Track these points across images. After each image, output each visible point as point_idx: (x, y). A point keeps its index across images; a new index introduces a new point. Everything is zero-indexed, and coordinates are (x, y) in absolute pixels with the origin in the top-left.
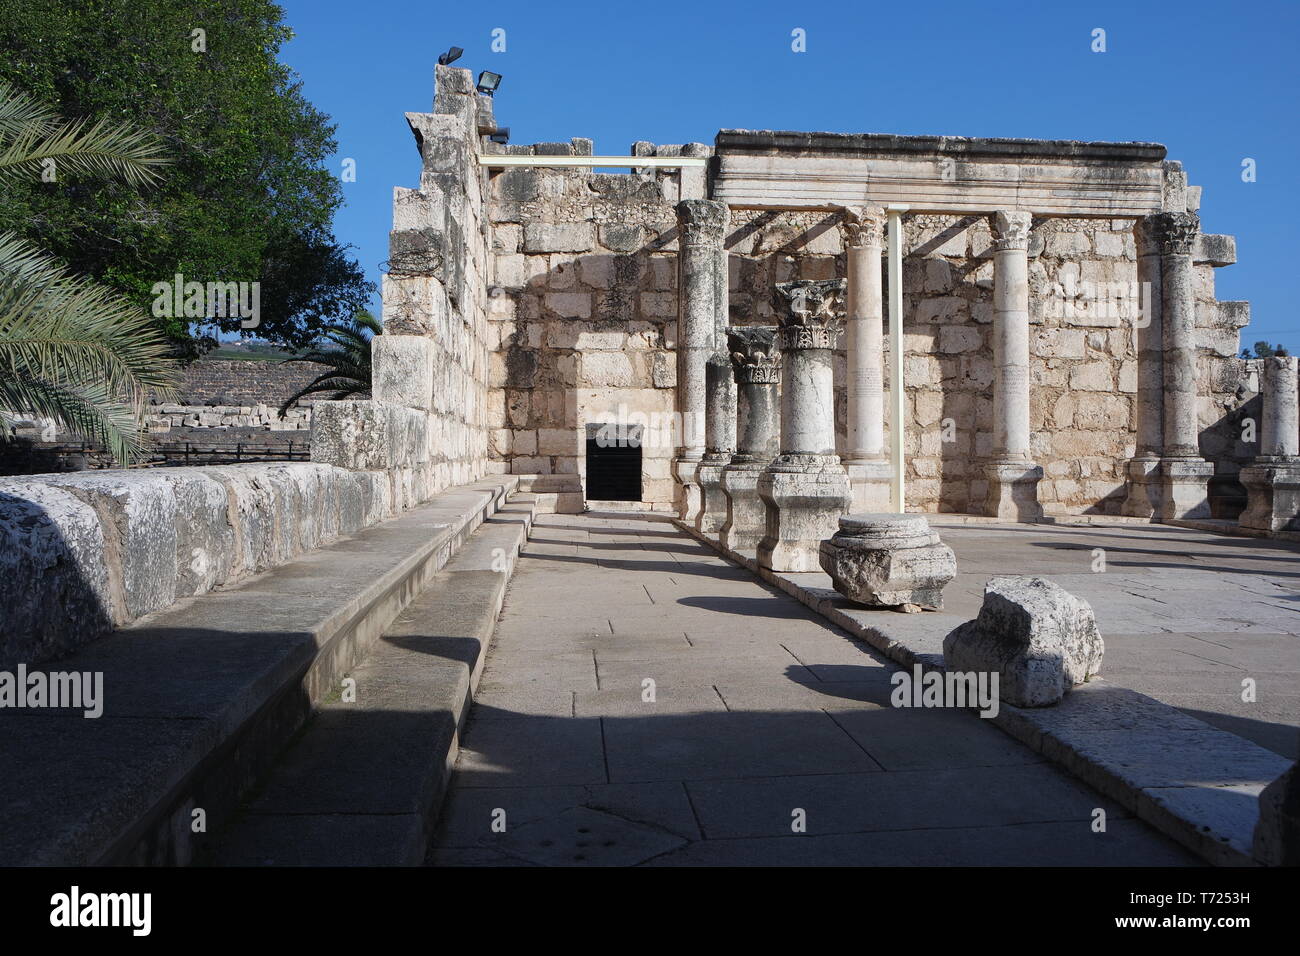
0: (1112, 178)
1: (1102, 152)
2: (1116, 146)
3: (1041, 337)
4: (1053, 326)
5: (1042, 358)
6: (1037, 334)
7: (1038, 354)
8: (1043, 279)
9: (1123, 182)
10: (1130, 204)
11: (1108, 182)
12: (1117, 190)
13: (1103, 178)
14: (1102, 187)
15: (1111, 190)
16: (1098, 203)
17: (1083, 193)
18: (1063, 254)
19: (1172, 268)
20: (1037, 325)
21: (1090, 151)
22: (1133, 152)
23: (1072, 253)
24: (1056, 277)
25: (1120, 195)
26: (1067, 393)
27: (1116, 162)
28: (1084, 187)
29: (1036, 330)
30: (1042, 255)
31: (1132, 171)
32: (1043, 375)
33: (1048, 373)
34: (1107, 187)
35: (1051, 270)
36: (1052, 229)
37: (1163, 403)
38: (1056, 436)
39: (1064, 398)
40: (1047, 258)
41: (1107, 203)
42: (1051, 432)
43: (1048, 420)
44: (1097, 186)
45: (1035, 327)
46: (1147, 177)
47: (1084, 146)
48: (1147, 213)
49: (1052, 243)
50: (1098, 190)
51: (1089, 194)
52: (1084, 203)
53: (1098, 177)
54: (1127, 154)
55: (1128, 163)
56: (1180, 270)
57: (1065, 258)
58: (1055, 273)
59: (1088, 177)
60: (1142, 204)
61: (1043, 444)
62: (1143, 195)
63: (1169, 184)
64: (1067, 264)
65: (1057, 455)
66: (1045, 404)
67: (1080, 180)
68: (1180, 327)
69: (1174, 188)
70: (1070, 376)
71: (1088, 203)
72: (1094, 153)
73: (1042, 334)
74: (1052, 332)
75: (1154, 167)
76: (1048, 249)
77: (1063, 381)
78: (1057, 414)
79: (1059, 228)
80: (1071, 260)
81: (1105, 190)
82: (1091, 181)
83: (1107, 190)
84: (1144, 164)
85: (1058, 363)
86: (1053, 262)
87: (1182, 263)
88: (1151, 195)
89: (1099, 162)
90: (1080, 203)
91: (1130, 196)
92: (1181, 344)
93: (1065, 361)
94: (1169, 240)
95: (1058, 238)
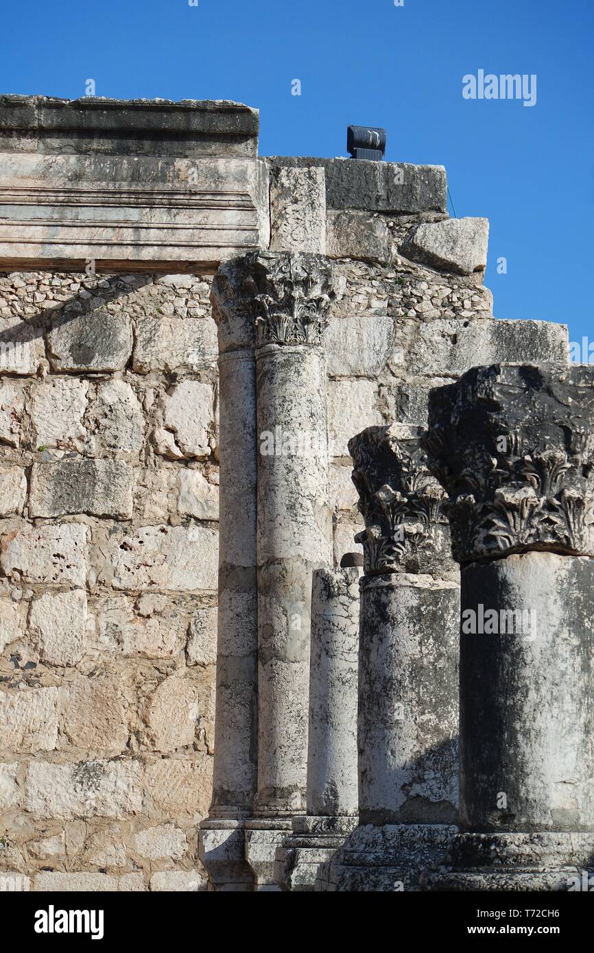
0: (135, 177)
1: (106, 121)
2: (135, 107)
3: (124, 546)
4: (154, 522)
5: (126, 592)
6: (115, 541)
7: (116, 583)
8: (130, 418)
9: (160, 187)
10: (182, 236)
11: (125, 186)
12: (151, 205)
13: (114, 180)
14: (112, 199)
15: (136, 206)
16: (108, 234)
17: (70, 214)
18: (173, 364)
19: (270, 376)
20: (116, 519)
21: (75, 118)
22: (178, 121)
23: (194, 359)
24: (159, 413)
25: (160, 216)
26: (182, 670)
27: (147, 144)
28: (69, 199)
29: (114, 530)
30: (130, 365)
31: (181, 164)
32: (127, 630)
33: (139, 624)
34: (125, 199)
35: (151, 399)
36: (151, 309)
37: (256, 689)
38: (154, 770)
39: (174, 682)
40: (140, 372)
41: (128, 235)
42: (143, 760)
43: (137, 733)
44: (101, 198)
45: (112, 523)
46: (217, 177)
47: (58, 106)
48: (225, 255)
49: (149, 340)
50: (105, 205)
51: (86, 214)
52: (74, 234)
53: (101, 177)
54: (165, 125)
55: (176, 146)
56: (285, 381)
57: (181, 371)
58: (159, 403)
59: (77, 177)
60: (213, 237)
61: (122, 786)
62: (214, 217)
63: (285, 192)
64: (185, 386)
65: (156, 814)
66: (130, 697)
67: (58, 183)
68: (283, 510)
69: (296, 201)
70: (188, 633)
71: (85, 235)
72: (85, 124)
73: (128, 539)
74: (150, 537)
75: (239, 156)
76: (139, 353)
77: (173, 642)
78: (156, 719)
79: (168, 309)
80: (196, 376)
81: (120, 205)
82: (84, 185)
83: (129, 205)
84: (214, 147)
85: (162, 602)
86: (154, 381)
87: (287, 364)
88: (232, 217)
89: (107, 144)
90: (63, 234)
91: (182, 218)
92: (286, 551)
93: (179, 598)
94: (263, 314)
95: (164, 329)
